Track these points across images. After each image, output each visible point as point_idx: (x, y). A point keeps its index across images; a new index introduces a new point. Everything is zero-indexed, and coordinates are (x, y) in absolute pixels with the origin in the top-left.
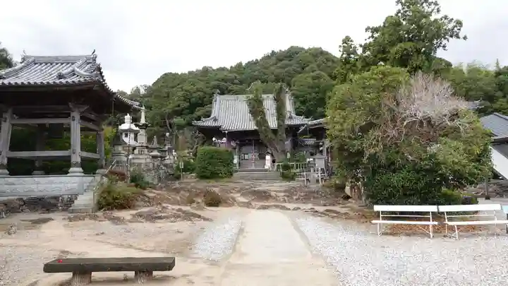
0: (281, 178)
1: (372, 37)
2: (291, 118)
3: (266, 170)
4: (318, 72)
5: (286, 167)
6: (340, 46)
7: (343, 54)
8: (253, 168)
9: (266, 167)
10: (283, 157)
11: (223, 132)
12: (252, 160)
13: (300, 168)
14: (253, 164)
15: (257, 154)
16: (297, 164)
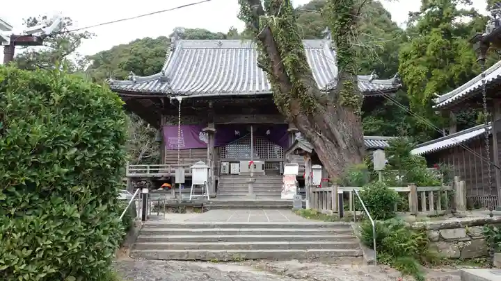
11: (171, 98)
12: (247, 175)
13: (428, 208)
14: (250, 186)
15: (260, 163)
16: (419, 193)
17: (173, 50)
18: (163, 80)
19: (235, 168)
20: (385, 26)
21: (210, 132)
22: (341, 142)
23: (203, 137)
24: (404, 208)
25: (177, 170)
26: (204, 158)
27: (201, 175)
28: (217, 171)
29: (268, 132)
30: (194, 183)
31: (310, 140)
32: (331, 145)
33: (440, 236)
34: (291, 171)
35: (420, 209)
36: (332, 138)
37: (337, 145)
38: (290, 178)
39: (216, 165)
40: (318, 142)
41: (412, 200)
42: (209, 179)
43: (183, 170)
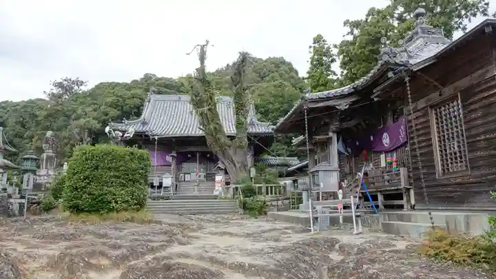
0: (241, 211)
1: (352, 33)
2: (252, 124)
3: (216, 197)
4: (281, 81)
5: (249, 192)
6: (310, 47)
7: (314, 55)
8: (196, 193)
9: (216, 193)
10: (245, 175)
11: (151, 137)
12: (195, 181)
13: (272, 194)
14: (196, 187)
15: (202, 174)
16: (267, 187)
17: (149, 102)
18: (144, 123)
19: (188, 177)
20: (292, 81)
21: (173, 156)
22: (237, 164)
23: (169, 159)
24: (260, 193)
25: (155, 178)
26: (169, 172)
27: (168, 181)
28: (177, 179)
29: (208, 156)
30: (164, 185)
31: (223, 163)
32: (232, 165)
33: (271, 204)
34: (219, 178)
35: (267, 194)
36: (232, 161)
37: (235, 166)
38: (218, 183)
39: (176, 175)
40: (227, 164)
41: (264, 190)
42: (172, 183)
43: (158, 178)
